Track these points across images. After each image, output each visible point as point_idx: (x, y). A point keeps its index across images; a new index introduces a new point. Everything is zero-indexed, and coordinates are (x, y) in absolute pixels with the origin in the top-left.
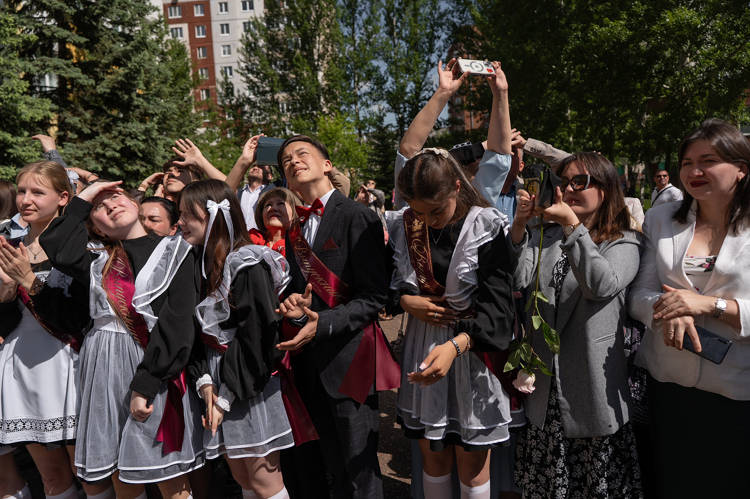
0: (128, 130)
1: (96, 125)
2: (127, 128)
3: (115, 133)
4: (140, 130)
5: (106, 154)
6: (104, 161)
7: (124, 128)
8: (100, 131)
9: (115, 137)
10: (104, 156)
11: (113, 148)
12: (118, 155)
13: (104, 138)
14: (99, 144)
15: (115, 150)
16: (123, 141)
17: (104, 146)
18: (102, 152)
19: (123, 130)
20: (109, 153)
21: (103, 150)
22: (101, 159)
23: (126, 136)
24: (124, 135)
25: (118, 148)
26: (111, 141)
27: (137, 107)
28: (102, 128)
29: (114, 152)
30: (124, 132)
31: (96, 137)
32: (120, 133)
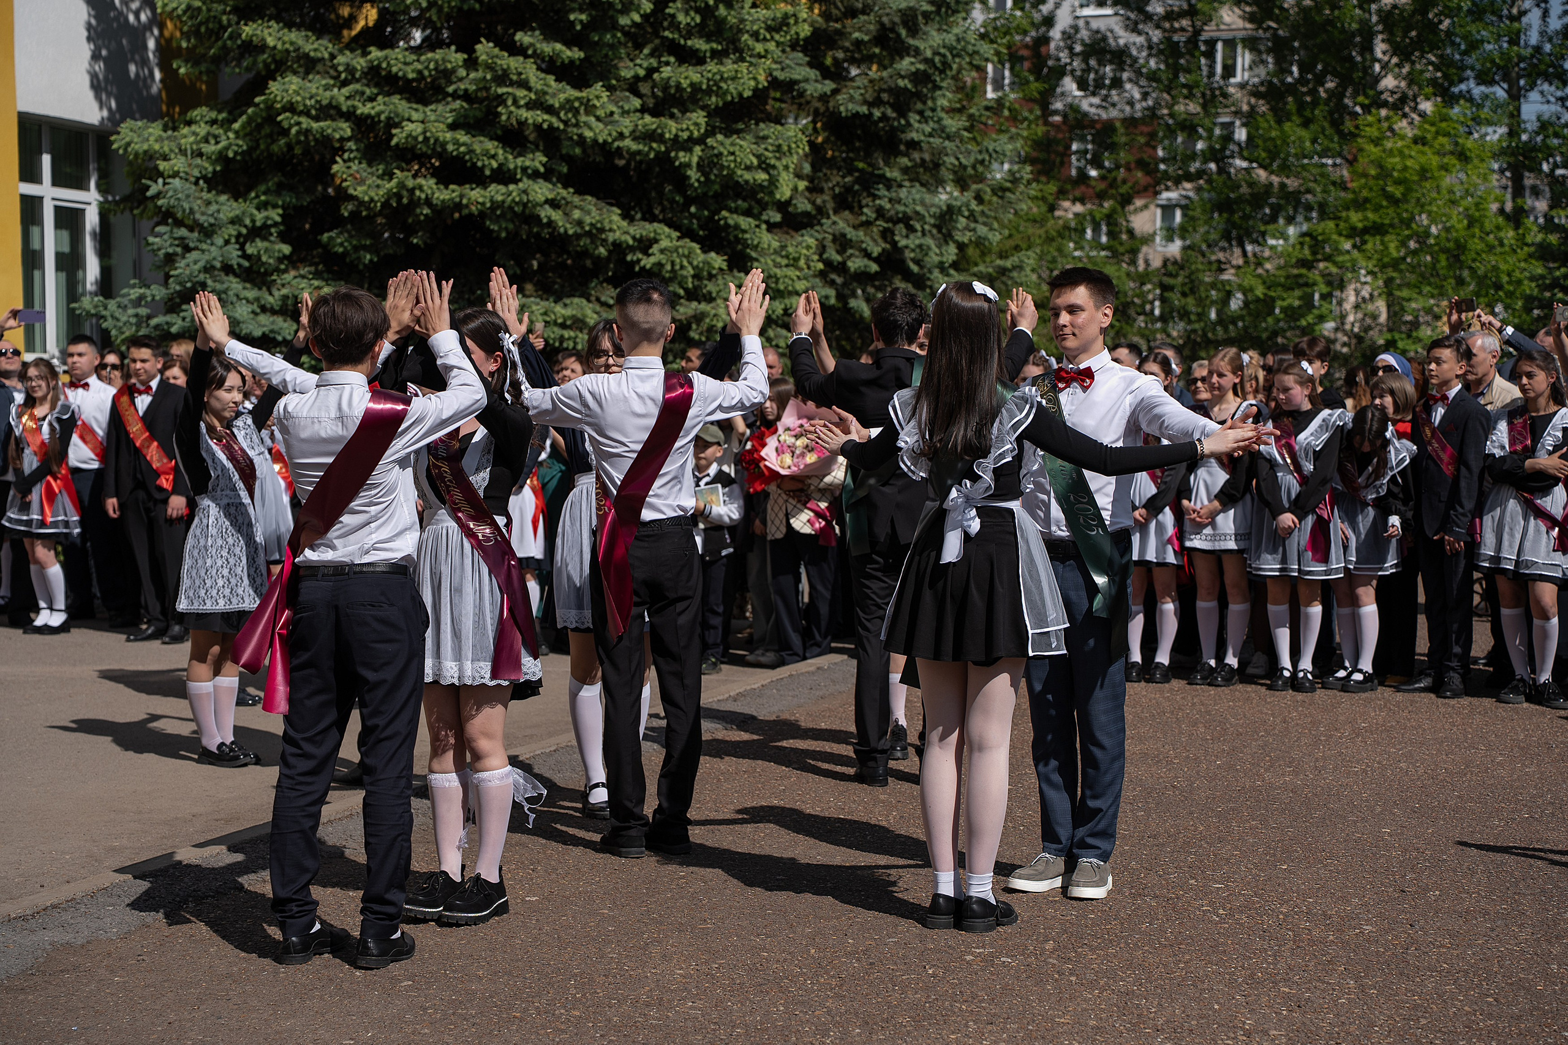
0: (901, 208)
1: (821, 191)
2: (899, 201)
3: (869, 213)
4: (933, 210)
5: (850, 264)
6: (839, 280)
7: (890, 200)
8: (830, 206)
9: (868, 224)
10: (842, 268)
11: (865, 250)
12: (874, 267)
13: (841, 223)
14: (830, 237)
15: (867, 255)
16: (887, 234)
17: (842, 243)
18: (839, 258)
19: (888, 206)
20: (856, 264)
21: (838, 252)
22: (833, 276)
23: (896, 221)
24: (889, 220)
25: (876, 251)
26: (861, 233)
27: (914, 145)
28: (835, 197)
29: (866, 261)
30: (892, 212)
31: (824, 221)
32: (880, 212)
